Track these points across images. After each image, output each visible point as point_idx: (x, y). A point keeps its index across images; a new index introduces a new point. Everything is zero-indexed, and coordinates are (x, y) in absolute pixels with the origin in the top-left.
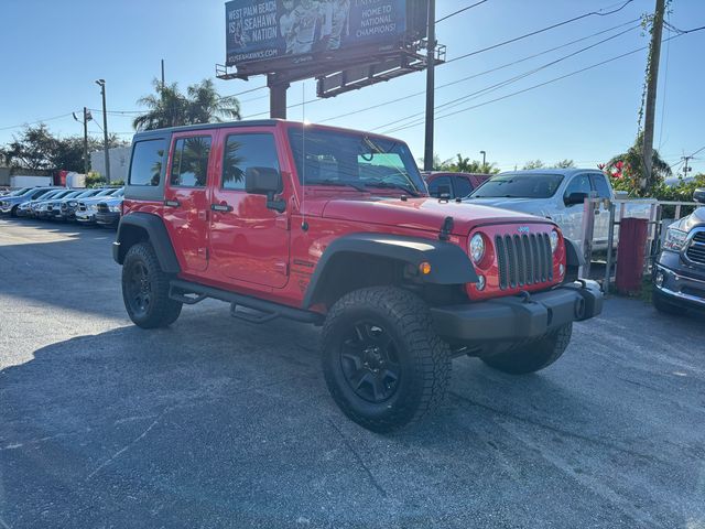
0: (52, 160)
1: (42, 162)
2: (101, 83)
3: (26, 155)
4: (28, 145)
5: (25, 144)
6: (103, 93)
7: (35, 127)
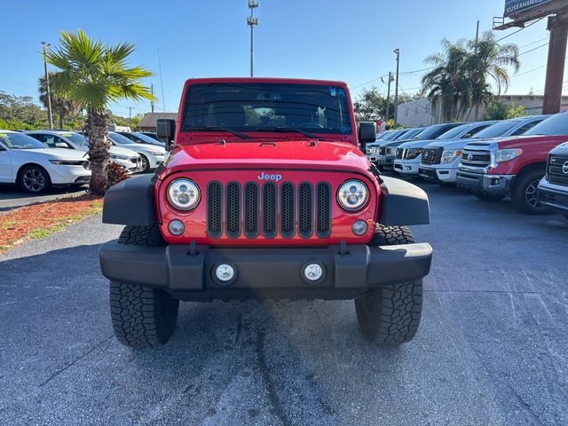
0: (379, 113)
1: (372, 115)
2: (397, 51)
3: (362, 111)
4: (364, 103)
5: (362, 103)
6: (398, 59)
7: (369, 89)
